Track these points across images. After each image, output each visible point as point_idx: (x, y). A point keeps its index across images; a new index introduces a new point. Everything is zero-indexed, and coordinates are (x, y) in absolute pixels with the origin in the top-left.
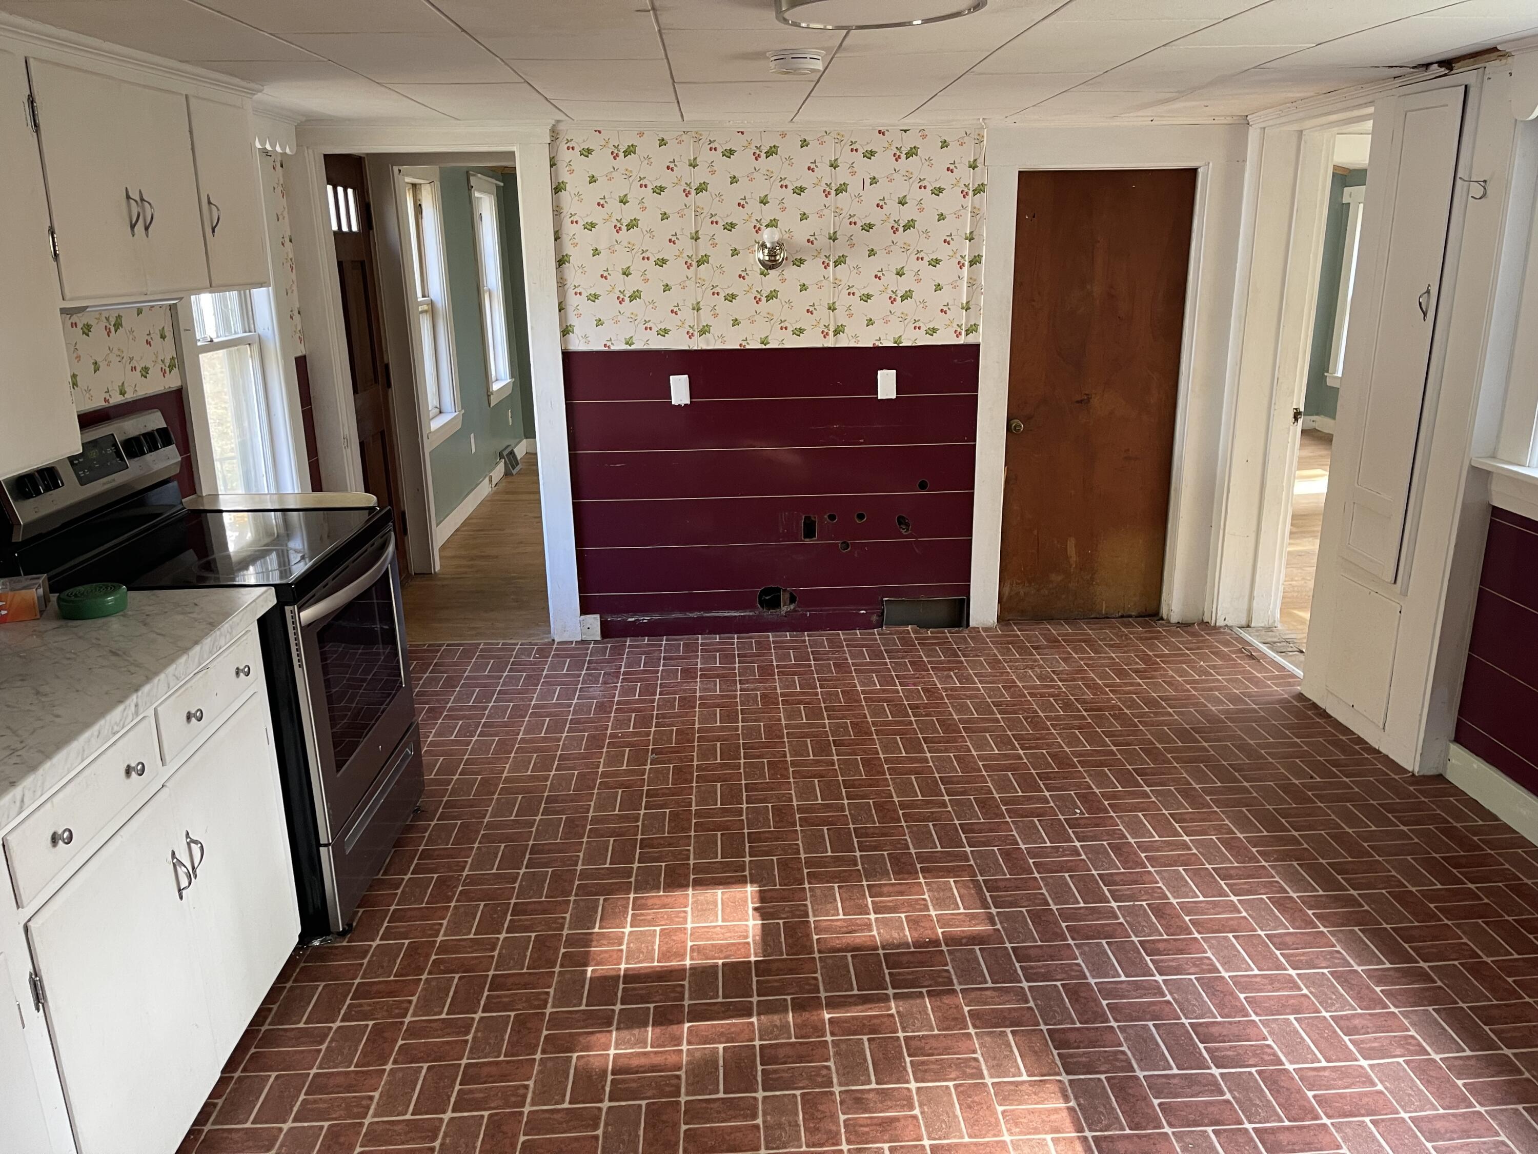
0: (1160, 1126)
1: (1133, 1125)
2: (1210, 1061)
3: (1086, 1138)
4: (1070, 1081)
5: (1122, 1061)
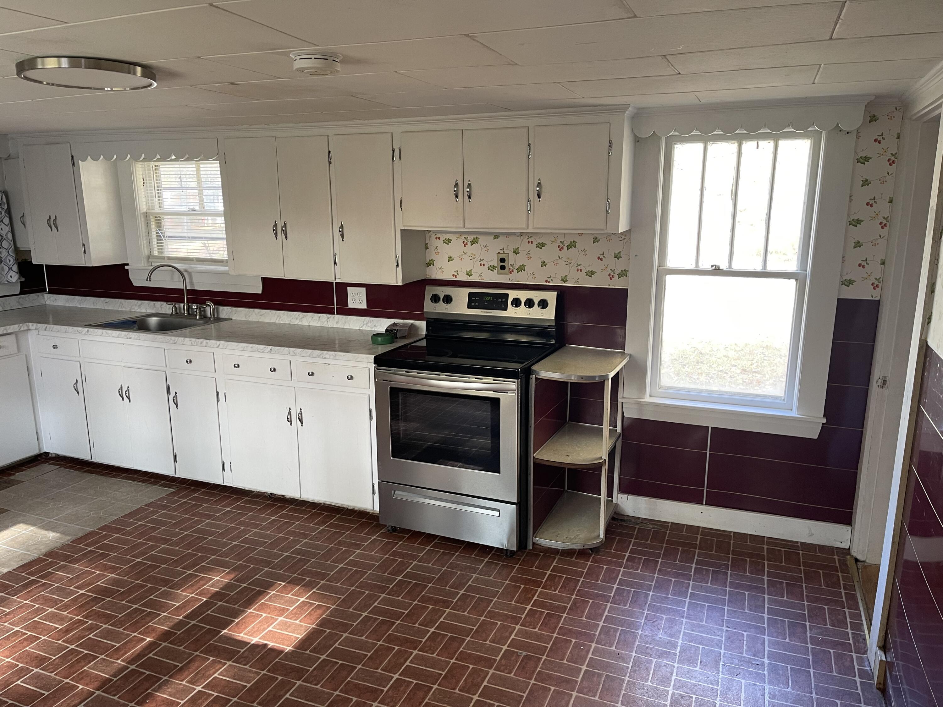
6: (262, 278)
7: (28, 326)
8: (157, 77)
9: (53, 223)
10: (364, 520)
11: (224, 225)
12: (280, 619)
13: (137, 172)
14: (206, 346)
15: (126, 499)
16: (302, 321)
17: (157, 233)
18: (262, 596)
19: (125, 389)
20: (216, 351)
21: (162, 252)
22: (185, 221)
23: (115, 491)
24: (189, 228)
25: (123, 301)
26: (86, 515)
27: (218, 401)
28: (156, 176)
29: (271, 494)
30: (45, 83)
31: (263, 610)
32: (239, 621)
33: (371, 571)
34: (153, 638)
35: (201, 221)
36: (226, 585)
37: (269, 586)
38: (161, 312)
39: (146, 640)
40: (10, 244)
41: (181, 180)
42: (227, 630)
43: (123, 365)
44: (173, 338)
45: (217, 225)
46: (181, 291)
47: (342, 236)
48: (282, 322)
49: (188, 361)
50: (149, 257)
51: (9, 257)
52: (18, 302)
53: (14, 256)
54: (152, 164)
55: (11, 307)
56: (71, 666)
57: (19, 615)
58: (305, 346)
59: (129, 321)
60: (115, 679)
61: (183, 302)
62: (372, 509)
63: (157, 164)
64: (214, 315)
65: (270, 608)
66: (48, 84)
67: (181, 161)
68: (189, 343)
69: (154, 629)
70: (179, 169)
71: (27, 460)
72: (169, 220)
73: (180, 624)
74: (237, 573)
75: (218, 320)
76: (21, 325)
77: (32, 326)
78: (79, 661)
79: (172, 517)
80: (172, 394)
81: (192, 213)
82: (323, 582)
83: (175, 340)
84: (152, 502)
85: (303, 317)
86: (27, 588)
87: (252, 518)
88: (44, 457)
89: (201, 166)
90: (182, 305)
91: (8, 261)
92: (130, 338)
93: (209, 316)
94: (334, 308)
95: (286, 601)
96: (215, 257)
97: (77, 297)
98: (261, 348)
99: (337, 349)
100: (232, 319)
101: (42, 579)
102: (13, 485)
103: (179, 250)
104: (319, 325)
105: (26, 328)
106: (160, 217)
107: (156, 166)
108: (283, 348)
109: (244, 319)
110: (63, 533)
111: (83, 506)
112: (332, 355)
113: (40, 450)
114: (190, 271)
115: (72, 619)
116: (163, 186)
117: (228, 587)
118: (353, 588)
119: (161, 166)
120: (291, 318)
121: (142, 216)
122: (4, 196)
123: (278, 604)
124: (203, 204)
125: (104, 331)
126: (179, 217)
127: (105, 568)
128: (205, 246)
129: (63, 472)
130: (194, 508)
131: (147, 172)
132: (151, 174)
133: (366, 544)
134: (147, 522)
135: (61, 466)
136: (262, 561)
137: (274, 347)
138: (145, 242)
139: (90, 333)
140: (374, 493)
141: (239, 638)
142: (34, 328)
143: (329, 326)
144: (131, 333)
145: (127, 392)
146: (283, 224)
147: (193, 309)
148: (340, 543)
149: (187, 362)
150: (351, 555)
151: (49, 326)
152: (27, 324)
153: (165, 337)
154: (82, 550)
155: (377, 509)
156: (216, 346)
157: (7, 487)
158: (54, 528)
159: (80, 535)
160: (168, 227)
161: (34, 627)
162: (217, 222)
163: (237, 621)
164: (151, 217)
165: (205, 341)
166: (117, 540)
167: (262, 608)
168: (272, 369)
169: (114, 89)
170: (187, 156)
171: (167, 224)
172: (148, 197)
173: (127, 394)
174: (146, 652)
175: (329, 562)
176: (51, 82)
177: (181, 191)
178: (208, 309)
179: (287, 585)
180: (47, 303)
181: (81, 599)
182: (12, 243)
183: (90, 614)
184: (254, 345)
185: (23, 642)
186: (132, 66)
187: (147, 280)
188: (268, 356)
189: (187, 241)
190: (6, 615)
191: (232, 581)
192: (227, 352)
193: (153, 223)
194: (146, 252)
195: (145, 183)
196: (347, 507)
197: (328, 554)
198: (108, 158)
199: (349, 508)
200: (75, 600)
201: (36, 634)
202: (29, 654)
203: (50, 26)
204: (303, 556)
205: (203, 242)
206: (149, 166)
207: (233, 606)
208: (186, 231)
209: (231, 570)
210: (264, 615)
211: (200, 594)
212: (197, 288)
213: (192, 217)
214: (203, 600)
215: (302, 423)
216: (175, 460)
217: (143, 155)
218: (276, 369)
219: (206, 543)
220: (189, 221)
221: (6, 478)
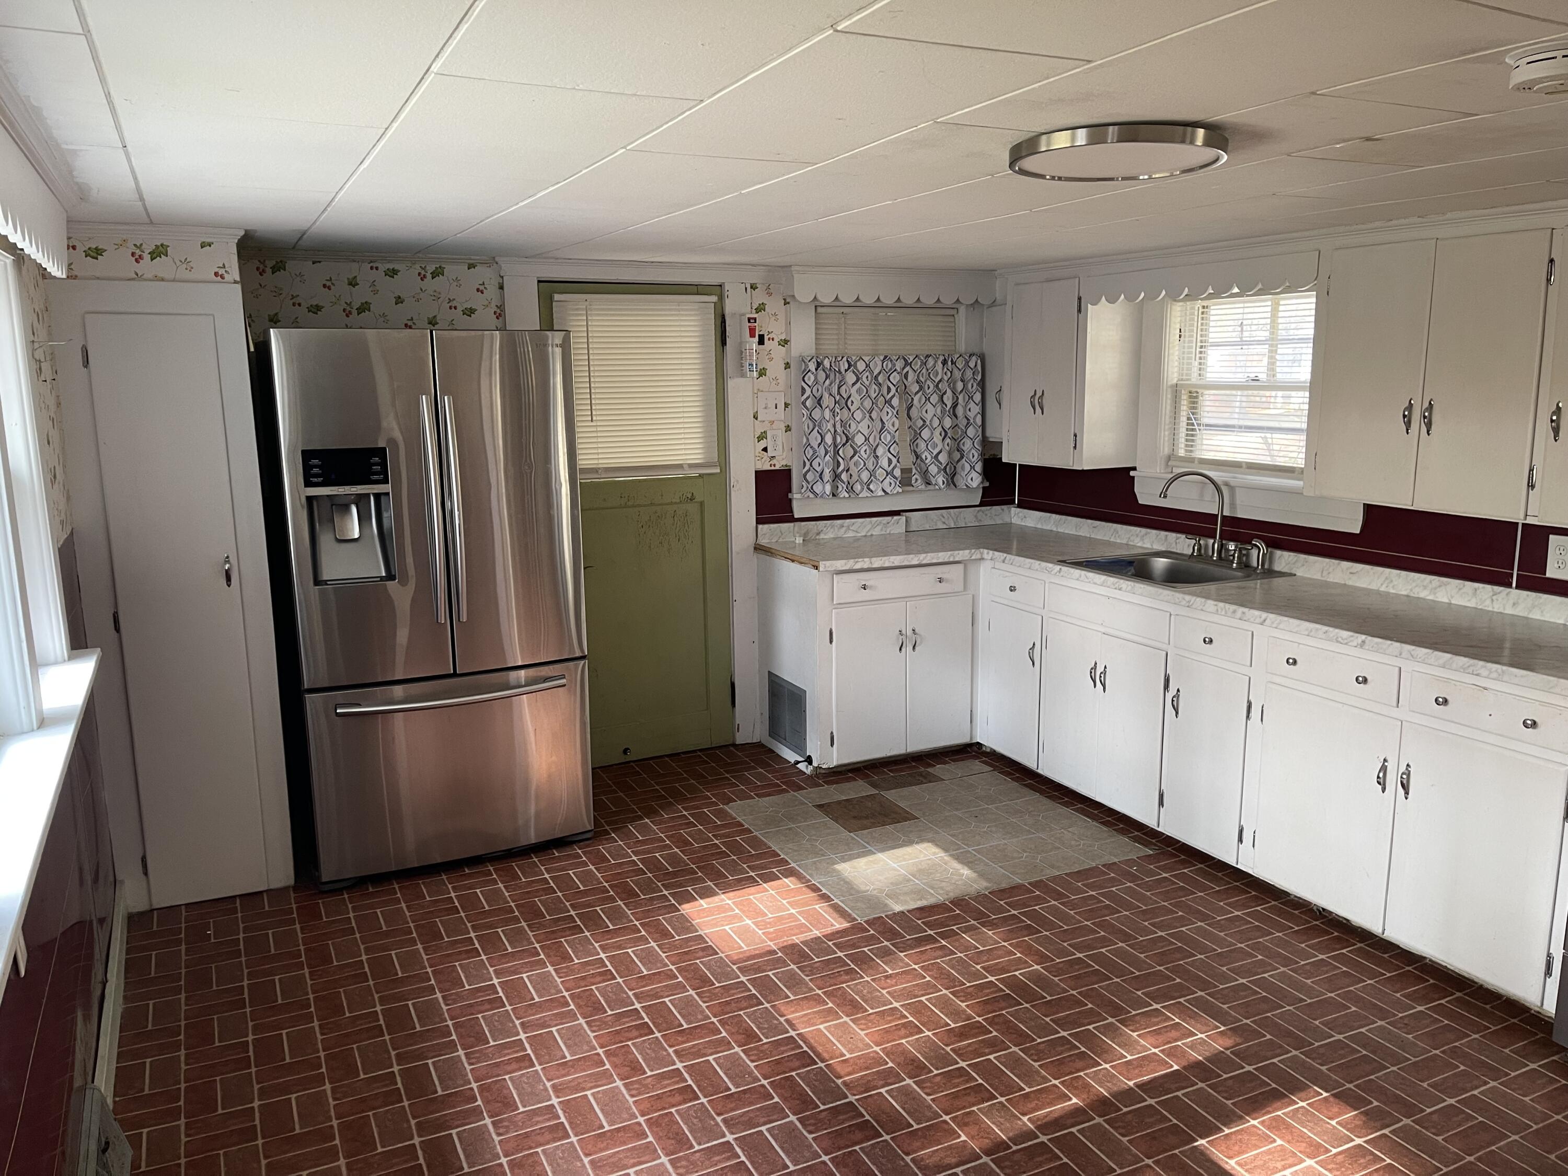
0: (771, 1083)
1: (791, 1079)
2: (735, 1146)
3: (823, 1061)
4: (847, 1097)
5: (810, 1125)
6: (1364, 504)
7: (982, 554)
8: (1230, 148)
9: (1037, 402)
10: (1515, 1021)
11: (1306, 407)
12: (1309, 1162)
13: (1173, 319)
14: (1240, 619)
15: (1077, 846)
16: (1435, 594)
17: (1189, 419)
18: (1279, 1104)
19: (1100, 669)
20: (1257, 629)
21: (1191, 451)
22: (1238, 398)
23: (1062, 828)
24: (1243, 411)
25: (1119, 526)
26: (1015, 855)
27: (1248, 717)
28: (1202, 324)
29: (1324, 909)
30: (1048, 177)
31: (1277, 1130)
32: (1231, 1133)
33: (1516, 1137)
34: (1084, 1100)
35: (1264, 399)
36: (1216, 1055)
37: (1296, 1088)
38: (1174, 550)
39: (1070, 1099)
40: (977, 431)
41: (1242, 329)
42: (1208, 1142)
43: (1103, 630)
44: (1187, 597)
45: (1292, 406)
46: (1212, 518)
47: (1556, 431)
48: (1392, 591)
49: (1207, 640)
50: (1169, 458)
51: (973, 451)
52: (976, 516)
53: (980, 449)
54: (1199, 304)
55: (966, 523)
56: (955, 1096)
57: (903, 983)
58: (1436, 643)
59: (1123, 561)
60: (1015, 1148)
61: (1214, 537)
62: (1539, 1004)
63: (1205, 303)
64: (1263, 565)
65: (1291, 1133)
66: (1053, 178)
67: (1248, 296)
68: (1213, 609)
69: (1087, 1086)
70: (1241, 311)
71: (953, 749)
72: (1212, 398)
73: (1127, 1095)
74: (1238, 1040)
75: (1270, 573)
76: (973, 551)
77: (988, 554)
78: (968, 1091)
79: (1142, 899)
80: (1172, 692)
81: (1254, 384)
82: (1406, 1121)
83: (1189, 602)
84: (1115, 863)
85: (1440, 586)
86: (920, 946)
87: (1280, 942)
88: (976, 749)
89: (1282, 302)
90: (1211, 541)
91: (971, 457)
92: (1120, 589)
93: (1255, 564)
94: (1512, 574)
95: (1325, 1132)
96: (1281, 461)
97: (1054, 516)
98: (1345, 637)
99: (1505, 660)
100: (1295, 575)
101: (943, 939)
102: (930, 782)
103: (1219, 449)
104: (1472, 604)
105: (979, 556)
106: (1197, 393)
107: (1204, 307)
108: (1389, 642)
109: (1317, 576)
110: (982, 875)
111: (1014, 840)
112: (1496, 671)
113: (971, 738)
114: (1232, 484)
115: (969, 1017)
116: (1210, 340)
117: (1217, 1059)
118: (1471, 1159)
119: (1212, 308)
120: (1414, 584)
121: (1169, 390)
122: (979, 361)
123: (1309, 1130)
124: (1273, 370)
125: (1083, 573)
126: (1228, 392)
127: (1028, 950)
128: (1266, 443)
129: (997, 779)
130: (1180, 893)
131: (1188, 318)
132: (1194, 320)
133: (1513, 1074)
134: (1102, 894)
135: (995, 768)
136: (1290, 1034)
137: (1370, 638)
138: (1167, 433)
139: (1062, 574)
140: (1548, 972)
141: (1227, 1167)
142: (990, 558)
143: (1495, 610)
144: (1122, 581)
145: (1102, 675)
146: (1426, 405)
147: (1228, 550)
148: (1454, 1052)
149: (1205, 641)
150: (1477, 1088)
151: (1009, 556)
152: (982, 550)
153: (1173, 593)
154: (1001, 910)
155: (1550, 1007)
156: (1258, 620)
157: (922, 783)
158: (971, 862)
159: (1004, 885)
160: (1207, 409)
161: (918, 1009)
162: (1292, 400)
163: (1227, 1131)
164: (1183, 392)
165: (1241, 610)
166: (1054, 911)
167: (1278, 1125)
168: (1360, 679)
169: (1154, 176)
170: (1260, 286)
171: (1208, 403)
172: (1183, 358)
173: (1102, 679)
174: (1069, 1122)
175: (1425, 1085)
176: (1057, 174)
177: (1240, 347)
178: (1254, 552)
179: (1332, 1099)
180: (1013, 521)
181: (988, 991)
182: (980, 430)
183: (996, 1020)
184: (1331, 629)
185: (900, 1029)
186: (1189, 129)
187: (1160, 496)
188: (1358, 652)
189: (1235, 433)
190: (887, 977)
191: (1228, 1052)
192: (1277, 633)
193: (1185, 402)
194: (1167, 451)
195: (1182, 337)
196: (1481, 982)
197: (1426, 1067)
198: (1130, 298)
199: (1486, 986)
200: (980, 987)
201: (919, 1022)
202: (905, 1052)
203: (1063, 73)
204: (1374, 1052)
205: (1263, 435)
206: (1193, 308)
207: (1223, 1100)
208: (1236, 416)
209: (1230, 1029)
210: (1279, 1142)
211: (1170, 1053)
212: (1240, 515)
213: (1250, 392)
214: (1172, 1066)
215: (1407, 793)
216: (1161, 803)
217: (1187, 289)
218: (1369, 678)
219: (1192, 964)
220: (1244, 399)
221: (923, 769)
